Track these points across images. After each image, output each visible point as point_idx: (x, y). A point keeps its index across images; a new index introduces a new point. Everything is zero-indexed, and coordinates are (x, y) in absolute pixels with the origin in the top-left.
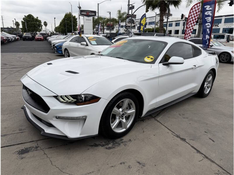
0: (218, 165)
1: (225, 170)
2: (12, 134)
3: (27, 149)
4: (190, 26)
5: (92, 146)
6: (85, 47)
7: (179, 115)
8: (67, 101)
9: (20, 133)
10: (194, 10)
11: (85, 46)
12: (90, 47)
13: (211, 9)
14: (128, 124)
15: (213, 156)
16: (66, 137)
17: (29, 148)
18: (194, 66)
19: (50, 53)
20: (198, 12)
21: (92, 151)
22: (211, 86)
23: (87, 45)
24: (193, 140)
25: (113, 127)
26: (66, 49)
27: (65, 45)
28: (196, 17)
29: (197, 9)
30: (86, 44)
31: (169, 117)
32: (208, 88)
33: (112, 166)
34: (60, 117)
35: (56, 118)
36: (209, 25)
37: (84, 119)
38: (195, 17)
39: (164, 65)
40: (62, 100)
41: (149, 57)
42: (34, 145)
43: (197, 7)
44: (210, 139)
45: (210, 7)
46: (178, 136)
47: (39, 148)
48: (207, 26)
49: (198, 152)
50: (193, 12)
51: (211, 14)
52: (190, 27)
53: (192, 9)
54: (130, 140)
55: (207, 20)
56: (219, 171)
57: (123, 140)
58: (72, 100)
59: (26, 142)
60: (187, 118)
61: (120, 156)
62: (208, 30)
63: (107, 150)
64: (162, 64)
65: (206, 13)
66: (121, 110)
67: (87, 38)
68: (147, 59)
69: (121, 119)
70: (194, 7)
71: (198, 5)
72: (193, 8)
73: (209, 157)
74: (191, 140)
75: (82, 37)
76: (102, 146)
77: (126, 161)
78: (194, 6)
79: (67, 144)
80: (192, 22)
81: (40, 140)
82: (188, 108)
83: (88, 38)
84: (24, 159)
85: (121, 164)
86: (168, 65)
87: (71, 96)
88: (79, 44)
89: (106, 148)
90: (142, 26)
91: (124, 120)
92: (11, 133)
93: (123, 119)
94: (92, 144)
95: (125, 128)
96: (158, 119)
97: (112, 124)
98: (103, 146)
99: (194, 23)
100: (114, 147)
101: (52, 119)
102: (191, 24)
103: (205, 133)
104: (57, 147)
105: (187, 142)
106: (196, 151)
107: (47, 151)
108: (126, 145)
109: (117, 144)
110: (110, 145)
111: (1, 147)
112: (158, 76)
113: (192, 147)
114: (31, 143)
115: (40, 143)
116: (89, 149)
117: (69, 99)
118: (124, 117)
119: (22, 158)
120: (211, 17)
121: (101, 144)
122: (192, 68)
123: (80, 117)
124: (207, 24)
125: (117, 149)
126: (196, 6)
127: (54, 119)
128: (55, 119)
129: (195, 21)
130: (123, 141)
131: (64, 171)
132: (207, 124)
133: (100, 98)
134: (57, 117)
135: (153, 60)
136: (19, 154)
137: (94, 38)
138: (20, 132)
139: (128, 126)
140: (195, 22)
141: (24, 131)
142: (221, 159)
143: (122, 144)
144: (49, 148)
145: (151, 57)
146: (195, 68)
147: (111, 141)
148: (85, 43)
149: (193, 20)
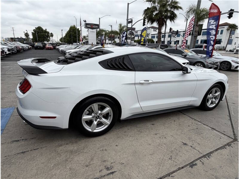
36: (212, 38)
45: (214, 22)
48: (211, 38)
51: (215, 28)
55: (211, 33)
62: (212, 42)
65: (211, 27)
90: (143, 37)
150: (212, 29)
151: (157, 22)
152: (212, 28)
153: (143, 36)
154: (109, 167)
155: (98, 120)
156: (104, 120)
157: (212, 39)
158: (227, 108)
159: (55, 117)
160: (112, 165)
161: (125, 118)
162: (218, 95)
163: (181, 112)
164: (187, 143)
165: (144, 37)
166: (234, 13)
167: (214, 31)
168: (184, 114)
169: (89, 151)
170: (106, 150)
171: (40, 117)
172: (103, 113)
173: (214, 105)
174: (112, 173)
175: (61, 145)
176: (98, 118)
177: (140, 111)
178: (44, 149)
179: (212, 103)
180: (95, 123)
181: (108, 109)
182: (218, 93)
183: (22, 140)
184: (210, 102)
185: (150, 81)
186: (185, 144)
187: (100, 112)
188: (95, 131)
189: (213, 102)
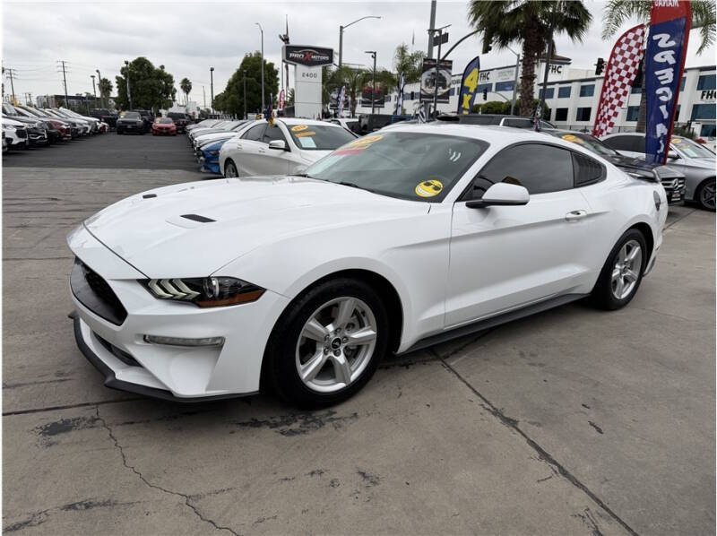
0: (593, 496)
1: (607, 510)
2: (35, 383)
3: (66, 422)
4: (613, 95)
5: (244, 424)
6: (282, 154)
7: (518, 357)
8: (175, 295)
9: (57, 384)
10: (625, 47)
11: (282, 151)
12: (295, 155)
13: (672, 43)
14: (355, 371)
15: (584, 471)
16: (169, 393)
17: (74, 420)
18: (573, 213)
19: (186, 172)
20: (639, 54)
21: (241, 438)
22: (636, 276)
23: (287, 149)
24: (539, 425)
25: (304, 376)
26: (229, 161)
27: (226, 150)
28: (631, 70)
29: (633, 43)
30: (283, 146)
31: (485, 360)
32: (626, 281)
33: (286, 479)
34: (155, 337)
35: (144, 339)
36: (665, 94)
37: (216, 345)
38: (627, 68)
39: (469, 206)
40: (161, 292)
41: (428, 184)
42: (88, 413)
43: (636, 38)
44: (592, 424)
45: (669, 40)
46: (496, 413)
47: (98, 422)
48: (661, 95)
49: (544, 455)
50: (622, 52)
51: (672, 61)
52: (611, 100)
53: (619, 44)
54: (355, 414)
55: (660, 78)
56: (588, 510)
57: (335, 413)
58: (188, 294)
59: (69, 404)
60: (541, 365)
61: (314, 455)
62: (663, 108)
63: (284, 437)
64: (465, 203)
65: (658, 58)
66: (330, 328)
67: (289, 127)
68: (422, 190)
69: (332, 354)
70: (625, 38)
71: (639, 32)
72: (623, 41)
73: (572, 473)
74: (534, 423)
75: (276, 126)
76: (271, 427)
77: (328, 468)
78: (626, 34)
79: (175, 417)
80: (618, 84)
81: (107, 402)
82: (556, 337)
83: (293, 129)
84: (53, 447)
85: (312, 473)
86: (483, 206)
87: (184, 280)
88: (265, 146)
89: (283, 433)
90: (468, 93)
91: (341, 359)
92: (32, 380)
93: (337, 354)
94: (245, 421)
95: (345, 382)
96: (452, 364)
97: (300, 367)
98: (276, 425)
99: (623, 86)
100: (304, 432)
101: (132, 343)
102: (616, 89)
103: (583, 409)
104: (148, 421)
105: (521, 428)
106: (538, 456)
107: (117, 432)
108: (340, 427)
109: (314, 424)
110: (295, 426)
111: (4, 415)
112: (449, 236)
113: (532, 443)
114: (81, 408)
115: (104, 411)
116: (232, 432)
117: (179, 290)
118: (342, 348)
119: (50, 445)
120: (672, 70)
121: (271, 421)
122: (567, 219)
123: (208, 339)
124: (659, 91)
125: (313, 436)
126: (631, 36)
127: (138, 343)
128: (140, 342)
129: (626, 81)
130: (334, 416)
131: (153, 481)
132: (597, 384)
133: (265, 290)
134: (147, 338)
135: (438, 192)
136: (45, 434)
137: (311, 128)
138: (59, 378)
139: (354, 377)
140: (629, 84)
141: (68, 378)
142: (606, 480)
143: (328, 425)
144: (128, 423)
145: (436, 183)
146: (578, 219)
147: (301, 416)
148: (281, 143)
149: (621, 79)
150: (666, 65)
152: (663, 60)
153: (468, 88)
157: (663, 99)
165: (472, 90)
167: (670, 70)
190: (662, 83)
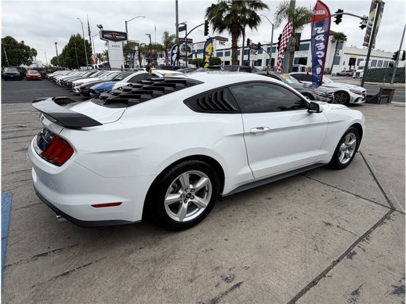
13: (323, 31)
36: (320, 54)
51: (323, 39)
55: (318, 47)
62: (319, 61)
65: (317, 38)
90: (208, 55)
124: (318, 53)
150: (320, 41)
151: (229, 29)
152: (319, 39)
153: (208, 53)
154: (228, 276)
155: (189, 200)
156: (197, 199)
157: (319, 56)
158: (364, 163)
159: (119, 204)
160: (232, 272)
161: (229, 193)
162: (353, 144)
163: (304, 175)
164: (330, 222)
166: (343, 15)
167: (322, 43)
168: (308, 177)
169: (185, 255)
170: (211, 249)
171: (92, 206)
172: (197, 188)
173: (348, 159)
174: (238, 285)
175: (131, 252)
176: (188, 198)
177: (250, 179)
178: (103, 262)
179: (345, 157)
180: (185, 206)
181: (204, 181)
182: (353, 141)
183: (54, 251)
184: (343, 155)
185: (266, 129)
186: (328, 224)
187: (191, 187)
188: (185, 220)
189: (347, 156)
190: (319, 49)
